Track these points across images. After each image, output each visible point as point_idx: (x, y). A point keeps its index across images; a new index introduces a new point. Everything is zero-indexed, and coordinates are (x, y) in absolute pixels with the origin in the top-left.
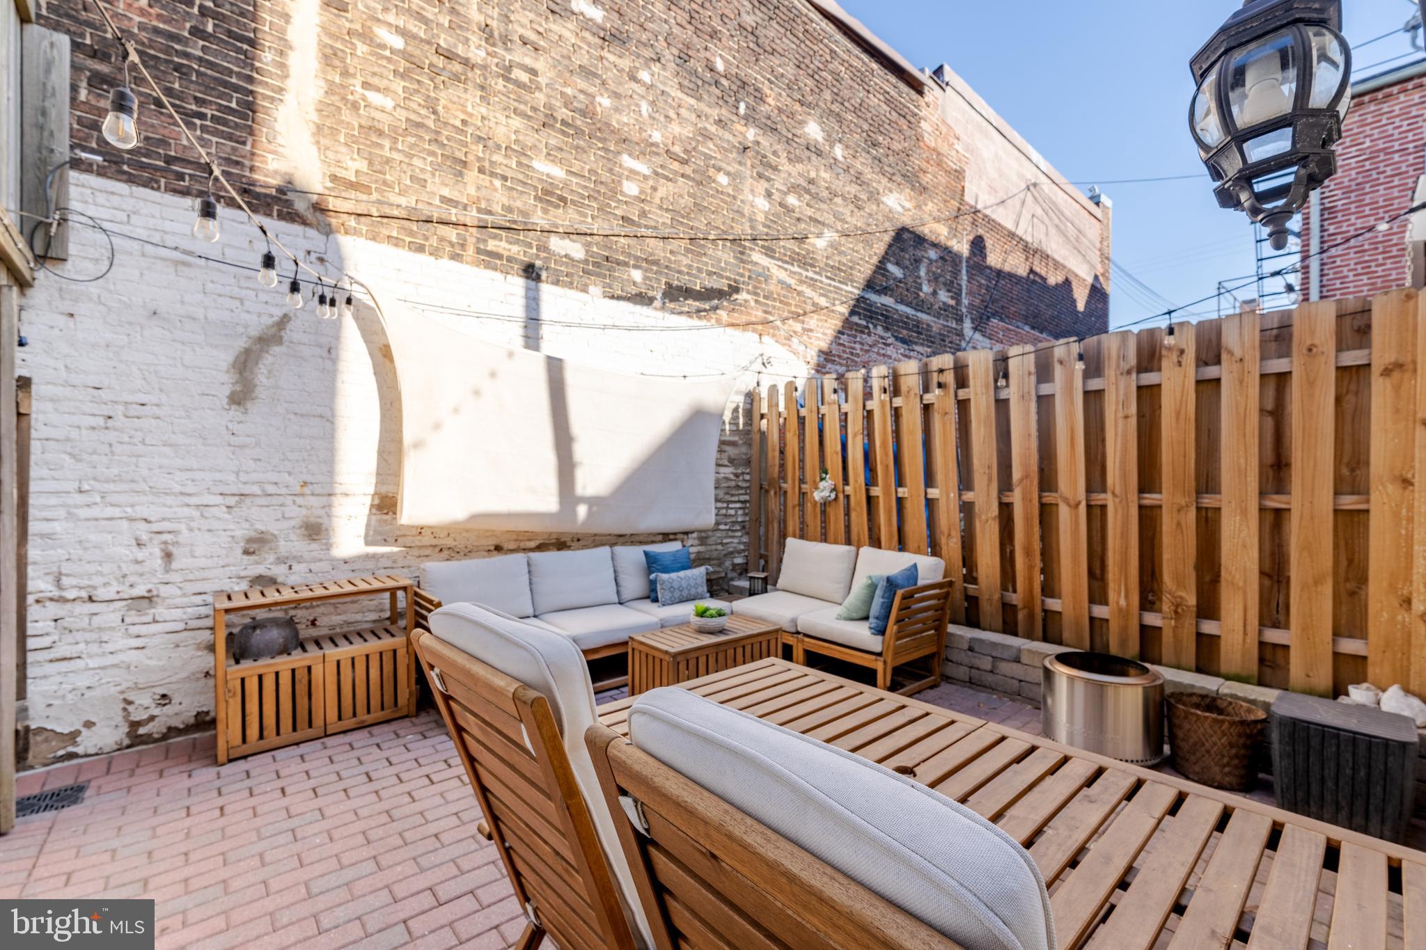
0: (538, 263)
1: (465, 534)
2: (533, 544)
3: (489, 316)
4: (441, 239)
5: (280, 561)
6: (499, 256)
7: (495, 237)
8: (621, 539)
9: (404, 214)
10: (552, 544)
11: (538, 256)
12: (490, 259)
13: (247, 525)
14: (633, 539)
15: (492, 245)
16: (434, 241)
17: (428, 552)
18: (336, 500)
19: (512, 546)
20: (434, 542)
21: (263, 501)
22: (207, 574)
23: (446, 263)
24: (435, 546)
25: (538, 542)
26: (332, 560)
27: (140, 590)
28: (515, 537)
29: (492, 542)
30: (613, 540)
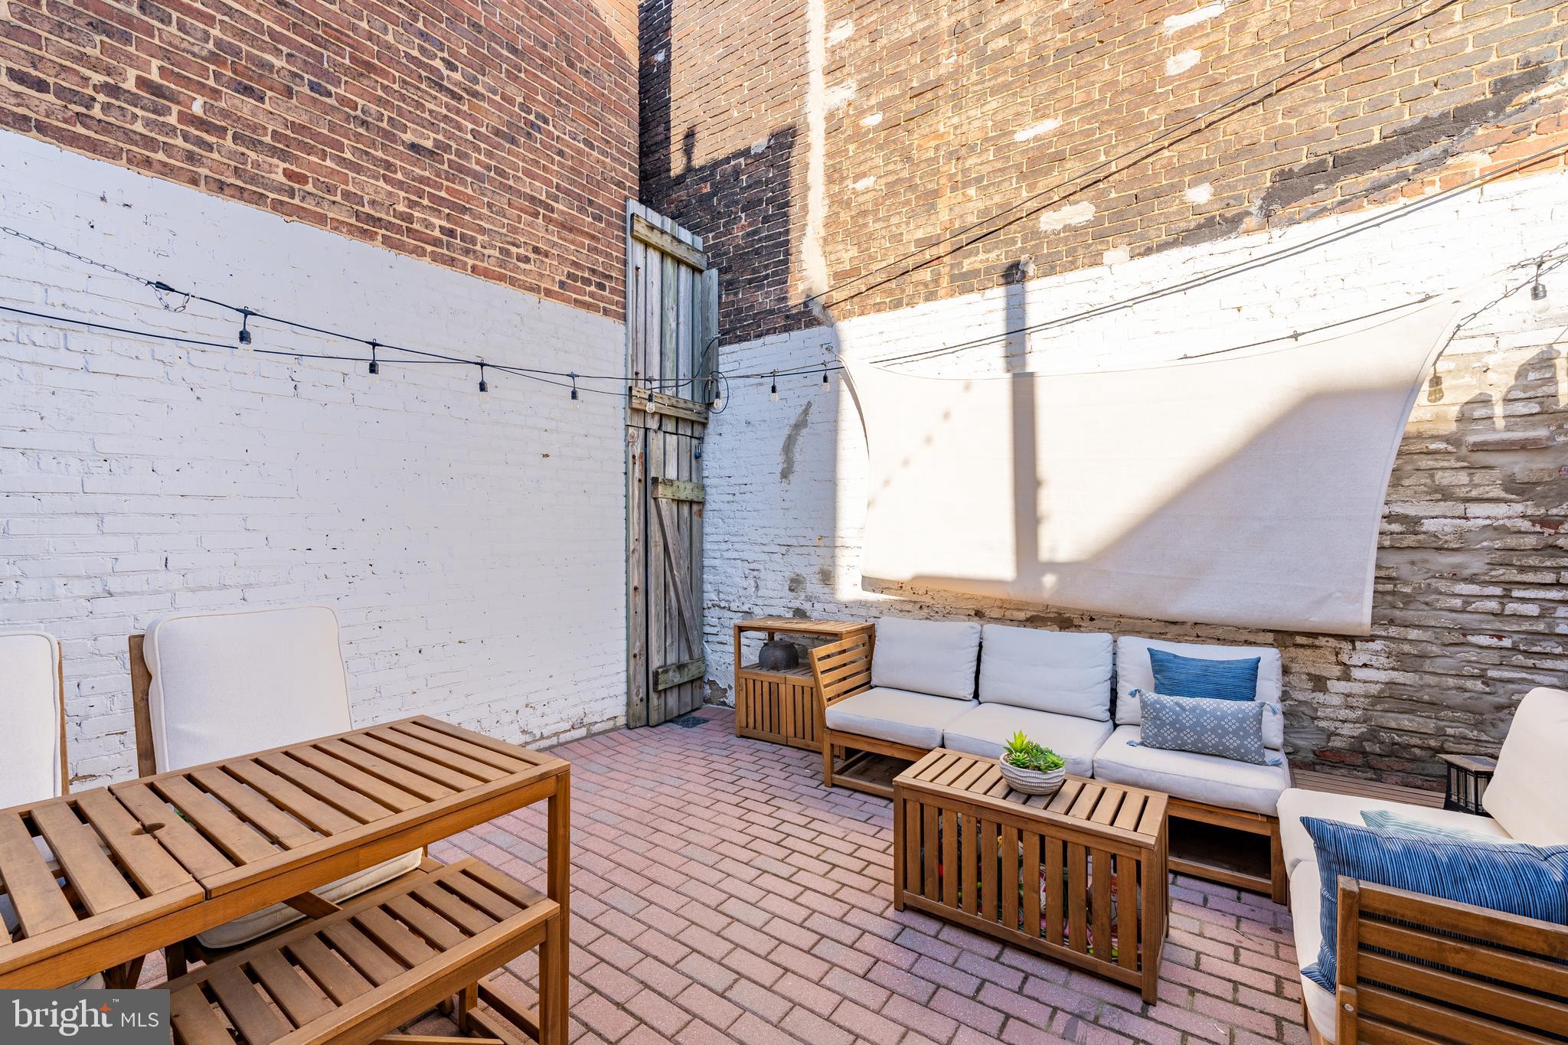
0: (1024, 258)
1: (942, 593)
2: (1022, 615)
3: (964, 346)
4: (916, 284)
5: (808, 599)
6: (975, 273)
7: (970, 254)
8: (1174, 629)
9: (883, 277)
10: (1050, 619)
11: (1023, 250)
12: (964, 284)
13: (790, 568)
14: (1203, 631)
15: (967, 265)
16: (910, 290)
17: (909, 607)
18: (839, 552)
19: (996, 613)
20: (914, 598)
21: (799, 550)
22: (773, 602)
23: (923, 307)
24: (915, 602)
25: (1029, 614)
26: (838, 603)
27: (745, 608)
28: (998, 603)
29: (972, 605)
30: (1157, 628)
